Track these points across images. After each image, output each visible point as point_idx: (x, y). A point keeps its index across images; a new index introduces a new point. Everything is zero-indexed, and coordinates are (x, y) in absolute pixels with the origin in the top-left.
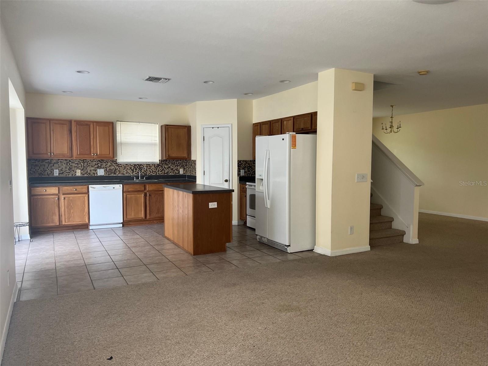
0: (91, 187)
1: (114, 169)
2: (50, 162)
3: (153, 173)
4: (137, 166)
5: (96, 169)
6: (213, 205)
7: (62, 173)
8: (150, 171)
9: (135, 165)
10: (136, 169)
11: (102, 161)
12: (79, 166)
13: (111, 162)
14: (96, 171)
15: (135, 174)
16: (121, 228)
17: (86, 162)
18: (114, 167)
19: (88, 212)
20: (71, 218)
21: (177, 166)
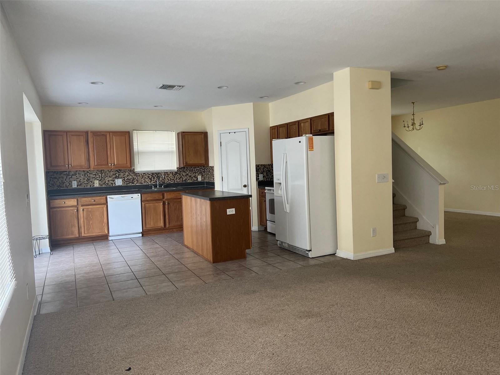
0: (109, 198)
1: (132, 178)
2: (68, 174)
3: (171, 181)
4: (155, 174)
5: (114, 179)
6: (231, 211)
7: (80, 185)
8: (168, 179)
9: (153, 174)
10: (154, 178)
11: (119, 171)
12: (97, 177)
13: (129, 171)
14: (114, 181)
15: (154, 182)
16: (141, 238)
17: (104, 172)
18: (132, 176)
19: (107, 223)
20: (90, 230)
21: (195, 173)
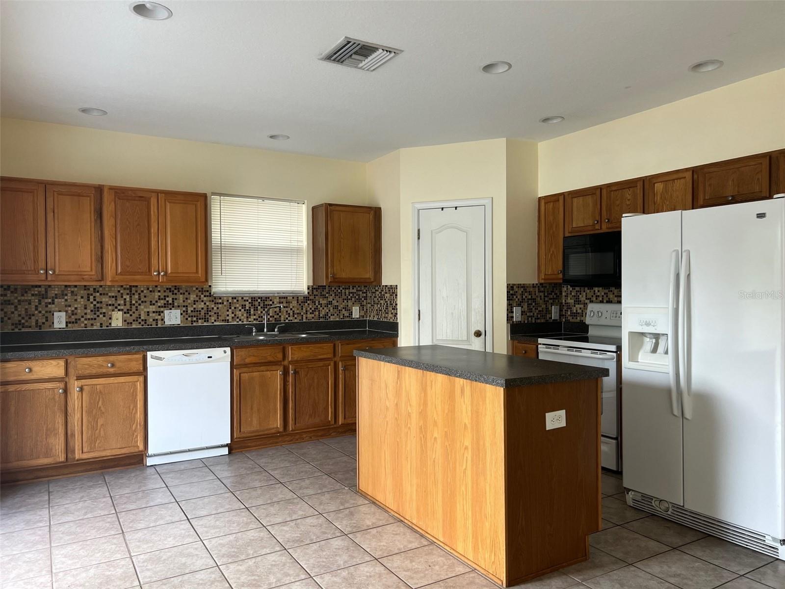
0: (152, 357)
1: (205, 309)
2: (45, 294)
3: (294, 316)
5: (162, 309)
7: (76, 321)
8: (287, 311)
9: (254, 299)
10: (256, 309)
11: (175, 290)
12: (119, 302)
13: (197, 291)
14: (162, 314)
15: (254, 319)
17: (136, 291)
18: (205, 304)
19: (142, 423)
20: (98, 442)
21: (347, 300)
